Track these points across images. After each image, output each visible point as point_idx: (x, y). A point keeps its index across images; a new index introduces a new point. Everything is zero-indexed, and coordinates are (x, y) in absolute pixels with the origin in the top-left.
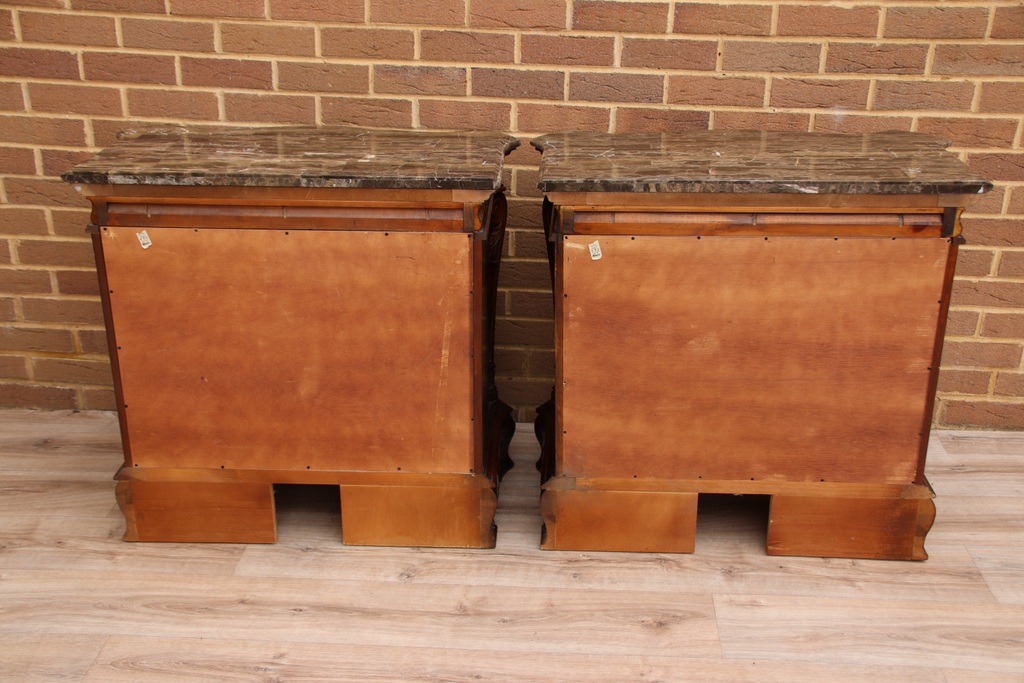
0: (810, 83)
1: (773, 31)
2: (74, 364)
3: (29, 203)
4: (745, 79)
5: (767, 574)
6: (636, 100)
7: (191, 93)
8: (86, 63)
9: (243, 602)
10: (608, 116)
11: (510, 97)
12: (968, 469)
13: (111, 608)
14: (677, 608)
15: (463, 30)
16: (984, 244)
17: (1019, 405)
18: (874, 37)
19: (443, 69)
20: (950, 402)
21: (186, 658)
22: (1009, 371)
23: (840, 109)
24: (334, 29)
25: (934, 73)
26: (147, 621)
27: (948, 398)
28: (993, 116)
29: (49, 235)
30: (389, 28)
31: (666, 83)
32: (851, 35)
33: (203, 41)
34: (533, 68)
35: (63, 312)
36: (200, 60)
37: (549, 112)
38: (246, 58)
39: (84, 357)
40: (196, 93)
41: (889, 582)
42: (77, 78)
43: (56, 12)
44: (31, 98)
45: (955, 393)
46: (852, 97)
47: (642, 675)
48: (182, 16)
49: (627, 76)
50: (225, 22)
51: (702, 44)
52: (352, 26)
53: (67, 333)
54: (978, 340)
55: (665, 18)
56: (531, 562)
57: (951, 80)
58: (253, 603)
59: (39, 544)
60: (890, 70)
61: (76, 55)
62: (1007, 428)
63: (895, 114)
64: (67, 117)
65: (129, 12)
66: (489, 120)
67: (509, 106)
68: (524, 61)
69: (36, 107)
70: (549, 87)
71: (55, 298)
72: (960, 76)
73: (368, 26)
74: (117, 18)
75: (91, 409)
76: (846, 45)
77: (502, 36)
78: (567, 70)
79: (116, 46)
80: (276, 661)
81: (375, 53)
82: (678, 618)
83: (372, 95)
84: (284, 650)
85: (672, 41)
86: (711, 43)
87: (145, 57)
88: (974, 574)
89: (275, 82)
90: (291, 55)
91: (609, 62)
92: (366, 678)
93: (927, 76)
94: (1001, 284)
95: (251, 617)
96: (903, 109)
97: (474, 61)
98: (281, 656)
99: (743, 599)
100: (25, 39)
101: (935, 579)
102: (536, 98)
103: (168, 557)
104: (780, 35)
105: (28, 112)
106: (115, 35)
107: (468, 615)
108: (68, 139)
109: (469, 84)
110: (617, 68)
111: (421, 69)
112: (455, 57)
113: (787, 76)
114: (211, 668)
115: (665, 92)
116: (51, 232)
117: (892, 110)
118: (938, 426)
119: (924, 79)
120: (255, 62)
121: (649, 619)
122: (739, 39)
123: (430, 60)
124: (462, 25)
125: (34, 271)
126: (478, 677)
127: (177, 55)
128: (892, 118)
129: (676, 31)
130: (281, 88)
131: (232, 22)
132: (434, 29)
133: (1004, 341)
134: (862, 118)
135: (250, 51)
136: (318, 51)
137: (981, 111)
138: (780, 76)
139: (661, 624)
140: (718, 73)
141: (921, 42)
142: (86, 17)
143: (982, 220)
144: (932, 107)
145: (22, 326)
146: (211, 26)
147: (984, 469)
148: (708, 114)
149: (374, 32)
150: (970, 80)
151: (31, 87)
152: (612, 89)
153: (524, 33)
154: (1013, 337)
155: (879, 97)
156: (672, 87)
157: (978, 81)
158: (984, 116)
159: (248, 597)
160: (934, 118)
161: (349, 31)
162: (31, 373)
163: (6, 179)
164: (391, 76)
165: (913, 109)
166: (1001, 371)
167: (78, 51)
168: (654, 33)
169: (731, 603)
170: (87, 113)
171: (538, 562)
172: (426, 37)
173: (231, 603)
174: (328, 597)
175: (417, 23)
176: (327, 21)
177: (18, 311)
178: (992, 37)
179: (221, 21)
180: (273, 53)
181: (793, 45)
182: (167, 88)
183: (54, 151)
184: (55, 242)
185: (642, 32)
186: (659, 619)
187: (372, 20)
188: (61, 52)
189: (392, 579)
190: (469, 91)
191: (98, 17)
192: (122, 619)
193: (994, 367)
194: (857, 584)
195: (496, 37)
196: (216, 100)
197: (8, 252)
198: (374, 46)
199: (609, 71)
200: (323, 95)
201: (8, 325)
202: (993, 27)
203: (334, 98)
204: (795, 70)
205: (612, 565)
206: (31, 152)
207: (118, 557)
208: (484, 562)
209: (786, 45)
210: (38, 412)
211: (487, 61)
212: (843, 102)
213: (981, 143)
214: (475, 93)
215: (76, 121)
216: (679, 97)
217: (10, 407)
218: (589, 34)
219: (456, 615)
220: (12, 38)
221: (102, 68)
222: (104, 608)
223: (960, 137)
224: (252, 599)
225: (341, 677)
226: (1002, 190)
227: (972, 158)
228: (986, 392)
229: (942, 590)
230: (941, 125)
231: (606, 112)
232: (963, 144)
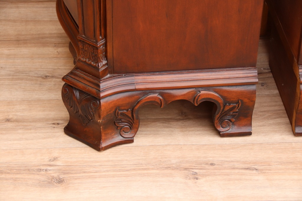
9: (8, 120)
58: (17, 121)
80: (52, 163)
84: (56, 154)
92: (127, 171)
95: (20, 131)
98: (55, 159)
126: (212, 164)
159: (11, 117)
224: (15, 117)
225: (108, 171)
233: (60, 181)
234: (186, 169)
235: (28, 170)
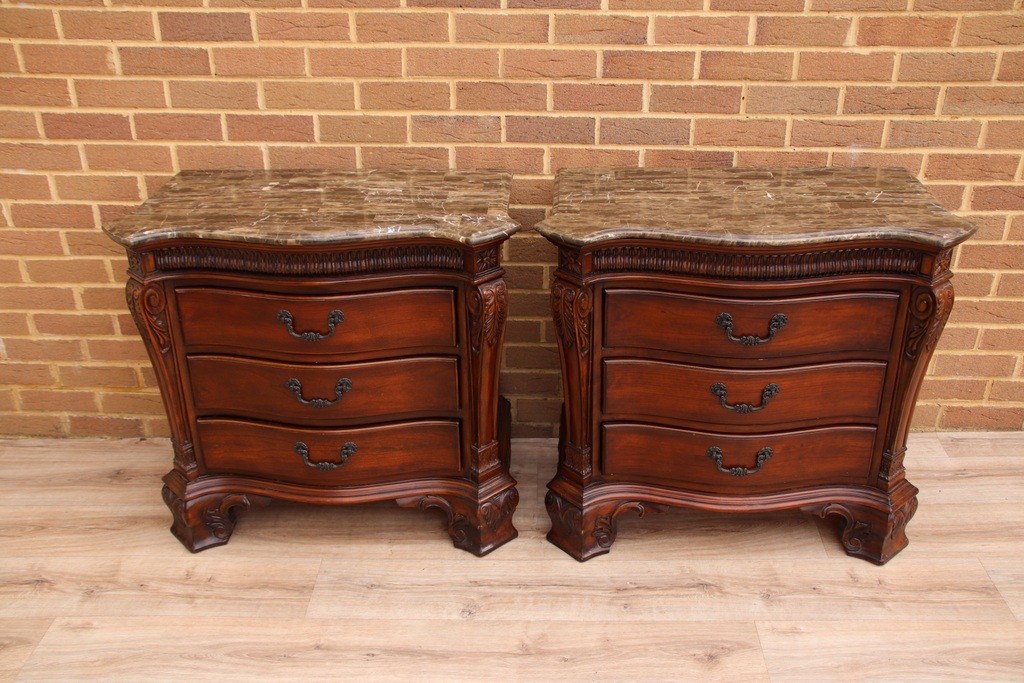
0: (829, 124)
1: (794, 76)
2: (139, 397)
3: (90, 254)
4: (767, 121)
5: (802, 596)
6: (664, 143)
7: (237, 147)
8: (137, 124)
9: (318, 647)
10: (637, 158)
11: (543, 142)
12: (971, 473)
13: (197, 658)
14: (724, 638)
15: (497, 81)
16: (985, 267)
17: (1011, 409)
18: (889, 80)
19: (478, 117)
20: (949, 408)
22: (1004, 380)
23: (856, 147)
24: (372, 83)
25: (944, 113)
27: (948, 405)
28: (997, 152)
29: (109, 282)
30: (426, 81)
31: (692, 126)
32: (867, 79)
33: (247, 97)
34: (565, 115)
35: (124, 352)
36: (245, 117)
37: (581, 156)
38: (288, 113)
39: (147, 390)
40: (242, 148)
41: (914, 602)
42: (130, 138)
43: (109, 78)
44: (88, 159)
45: (954, 400)
46: (868, 136)
48: (226, 76)
49: (655, 121)
50: (267, 80)
51: (726, 90)
52: (390, 80)
53: (130, 370)
54: (977, 353)
55: (692, 65)
56: (583, 592)
57: (959, 120)
58: (328, 649)
59: (123, 587)
60: (903, 110)
61: (128, 117)
62: (1000, 430)
63: (907, 151)
64: (121, 174)
65: (176, 75)
66: (523, 164)
67: (542, 151)
68: (556, 108)
69: (92, 167)
70: (581, 132)
71: (118, 339)
72: (968, 115)
73: (405, 80)
74: (165, 81)
75: (156, 436)
76: (863, 88)
77: (534, 85)
78: (598, 116)
79: (164, 107)
81: (412, 104)
82: (727, 650)
83: (410, 144)
85: (698, 87)
86: (735, 88)
87: (192, 116)
88: (990, 588)
89: (317, 134)
90: (332, 109)
91: (637, 108)
93: (937, 116)
94: (999, 303)
95: (328, 664)
96: (915, 146)
97: (508, 109)
99: (784, 625)
100: (81, 105)
101: (957, 596)
102: (568, 143)
103: (243, 599)
104: (801, 80)
105: (86, 172)
106: (163, 97)
107: (530, 654)
108: (123, 195)
109: (503, 131)
110: (646, 113)
111: (457, 118)
112: (490, 106)
113: (807, 117)
115: (692, 134)
116: (112, 280)
117: (904, 147)
118: (938, 429)
119: (935, 119)
120: (297, 116)
121: (700, 652)
122: (762, 84)
123: (465, 109)
124: (495, 75)
125: (98, 316)
127: (223, 113)
128: (904, 155)
129: (702, 77)
130: (322, 140)
131: (275, 80)
132: (469, 80)
133: (1000, 354)
134: (876, 155)
135: (292, 106)
136: (357, 104)
137: (987, 147)
138: (800, 118)
139: (711, 657)
140: (742, 116)
141: (933, 85)
142: (136, 82)
143: (984, 247)
144: (941, 144)
145: (90, 364)
146: (255, 84)
147: (984, 473)
148: (732, 154)
149: (411, 85)
150: (977, 119)
151: (88, 148)
152: (642, 132)
153: (556, 82)
154: (1009, 349)
155: (893, 136)
156: (698, 130)
157: (984, 120)
158: (989, 152)
159: (322, 642)
160: (944, 155)
161: (387, 84)
162: (100, 407)
163: (67, 233)
164: (427, 126)
165: (924, 146)
166: (996, 380)
167: (128, 113)
168: (681, 79)
169: (773, 630)
170: (140, 170)
171: (588, 592)
172: (461, 88)
173: (307, 649)
174: (397, 640)
175: (452, 75)
176: (365, 76)
177: (85, 352)
178: (998, 79)
179: (264, 80)
180: (314, 108)
181: (814, 88)
182: (213, 144)
183: (110, 206)
184: (115, 289)
185: (670, 79)
186: (709, 651)
187: (409, 74)
188: (113, 115)
189: (455, 616)
190: (503, 137)
191: (148, 81)
192: (208, 670)
193: (989, 376)
194: (887, 604)
195: (529, 86)
196: (261, 154)
197: (73, 300)
198: (411, 97)
199: (637, 116)
200: (364, 145)
201: (76, 364)
202: (1000, 70)
203: (374, 148)
204: (815, 112)
205: (658, 592)
206: (89, 208)
207: (199, 601)
208: (539, 594)
209: (806, 89)
210: (108, 441)
211: (520, 109)
212: (859, 140)
213: (986, 176)
214: (510, 139)
215: (130, 177)
216: (705, 139)
217: (83, 437)
218: (618, 82)
219: (520, 655)
220: (68, 104)
221: (153, 128)
222: (190, 658)
223: (967, 172)
224: (326, 644)
226: (1003, 218)
227: (977, 190)
228: (982, 398)
229: (964, 607)
230: (949, 161)
231: (635, 155)
232: (969, 177)
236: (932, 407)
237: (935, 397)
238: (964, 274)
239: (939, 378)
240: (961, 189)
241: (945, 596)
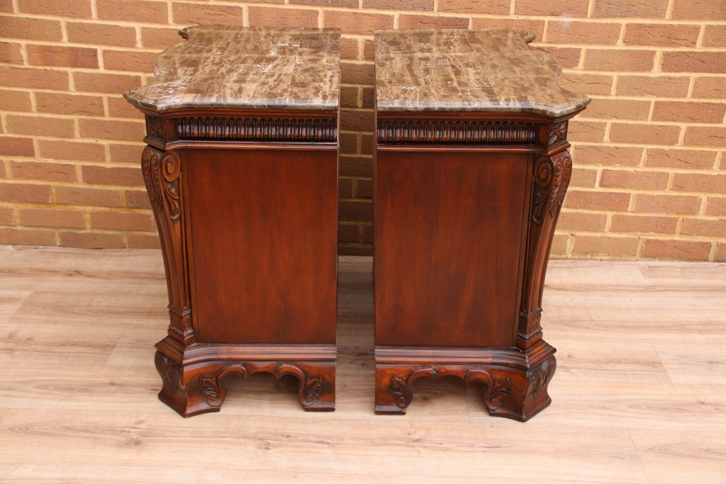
6: (414, 9)
9: (112, 384)
10: (392, 21)
11: (318, 5)
12: (659, 288)
14: (438, 388)
16: (674, 121)
17: (698, 243)
20: (648, 240)
21: (68, 425)
22: (691, 217)
23: (568, 17)
26: (37, 399)
27: (646, 237)
28: (682, 23)
37: (348, 18)
41: (594, 369)
45: (651, 233)
46: (576, 7)
47: (409, 434)
54: (669, 194)
58: (120, 385)
62: (689, 260)
63: (609, 21)
66: (302, 23)
67: (317, 13)
80: (137, 426)
82: (437, 394)
84: (142, 418)
88: (656, 363)
92: (204, 437)
94: (686, 151)
95: (118, 394)
96: (615, 17)
98: (141, 422)
101: (628, 367)
102: (338, 6)
103: (55, 352)
114: (87, 431)
115: (436, 3)
117: (606, 17)
118: (639, 258)
126: (288, 436)
128: (606, 24)
133: (688, 194)
134: (583, 24)
137: (673, 19)
139: (425, 398)
143: (672, 103)
144: (637, 15)
147: (670, 289)
148: (468, 20)
154: (695, 191)
155: (597, 8)
158: (676, 23)
159: (116, 381)
160: (638, 24)
165: (622, 17)
166: (685, 217)
173: (103, 385)
192: (18, 397)
193: (680, 214)
194: (571, 370)
207: (18, 353)
212: (570, 11)
213: (673, 43)
216: (446, 6)
222: (4, 389)
223: (658, 39)
224: (119, 382)
225: (185, 437)
226: (688, 79)
227: (666, 55)
228: (674, 233)
229: (632, 374)
230: (643, 29)
231: (390, 18)
232: (659, 44)
233: (138, 443)
234: (261, 439)
235: (112, 430)
236: (634, 239)
237: (635, 231)
238: (657, 125)
239: (638, 215)
240: (653, 53)
241: (620, 367)
